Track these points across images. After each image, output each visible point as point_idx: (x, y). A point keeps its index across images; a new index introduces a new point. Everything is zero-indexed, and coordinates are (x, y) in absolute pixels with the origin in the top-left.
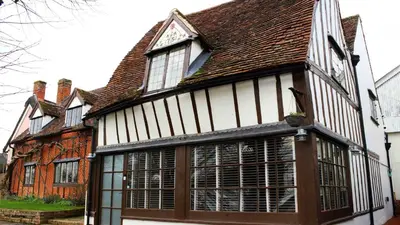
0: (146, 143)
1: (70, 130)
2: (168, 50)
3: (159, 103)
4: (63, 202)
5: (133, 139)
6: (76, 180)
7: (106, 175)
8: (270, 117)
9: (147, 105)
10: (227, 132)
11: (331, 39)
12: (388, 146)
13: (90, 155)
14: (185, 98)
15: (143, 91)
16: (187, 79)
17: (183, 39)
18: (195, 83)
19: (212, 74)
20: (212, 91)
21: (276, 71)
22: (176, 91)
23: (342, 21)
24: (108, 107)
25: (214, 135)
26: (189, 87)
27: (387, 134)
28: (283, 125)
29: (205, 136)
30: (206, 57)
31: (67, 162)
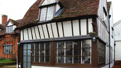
0: (39, 40)
1: (9, 34)
2: (47, 6)
3: (44, 26)
4: (7, 60)
5: (34, 38)
6: (12, 52)
7: (24, 51)
8: (84, 33)
9: (40, 26)
10: (69, 37)
11: (104, 8)
12: (115, 45)
13: (18, 44)
14: (54, 24)
15: (38, 21)
16: (55, 18)
17: (53, 2)
18: (58, 19)
19: (64, 16)
20: (64, 23)
21: (87, 17)
22: (50, 22)
23: (107, 3)
24: (24, 26)
25: (64, 38)
26: (55, 20)
27: (115, 41)
28: (88, 36)
29: (61, 38)
30: (62, 10)
31: (8, 46)
